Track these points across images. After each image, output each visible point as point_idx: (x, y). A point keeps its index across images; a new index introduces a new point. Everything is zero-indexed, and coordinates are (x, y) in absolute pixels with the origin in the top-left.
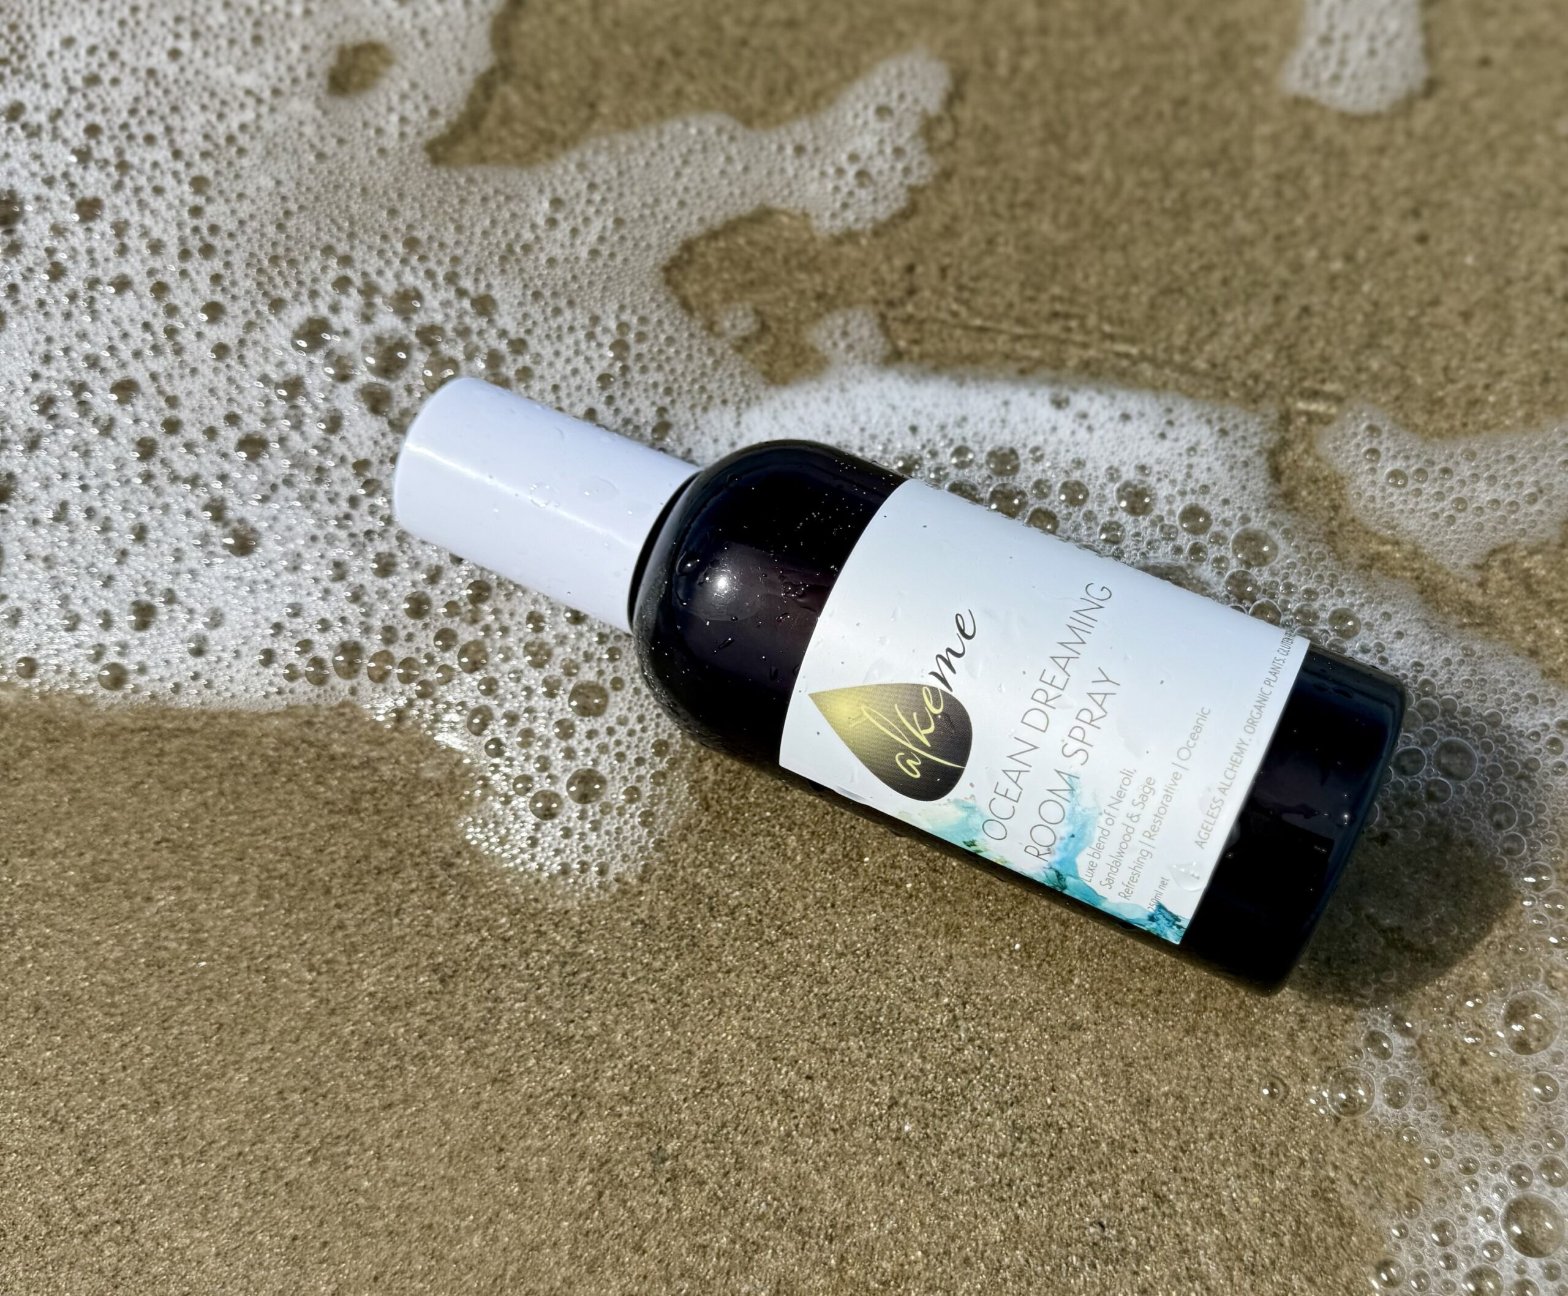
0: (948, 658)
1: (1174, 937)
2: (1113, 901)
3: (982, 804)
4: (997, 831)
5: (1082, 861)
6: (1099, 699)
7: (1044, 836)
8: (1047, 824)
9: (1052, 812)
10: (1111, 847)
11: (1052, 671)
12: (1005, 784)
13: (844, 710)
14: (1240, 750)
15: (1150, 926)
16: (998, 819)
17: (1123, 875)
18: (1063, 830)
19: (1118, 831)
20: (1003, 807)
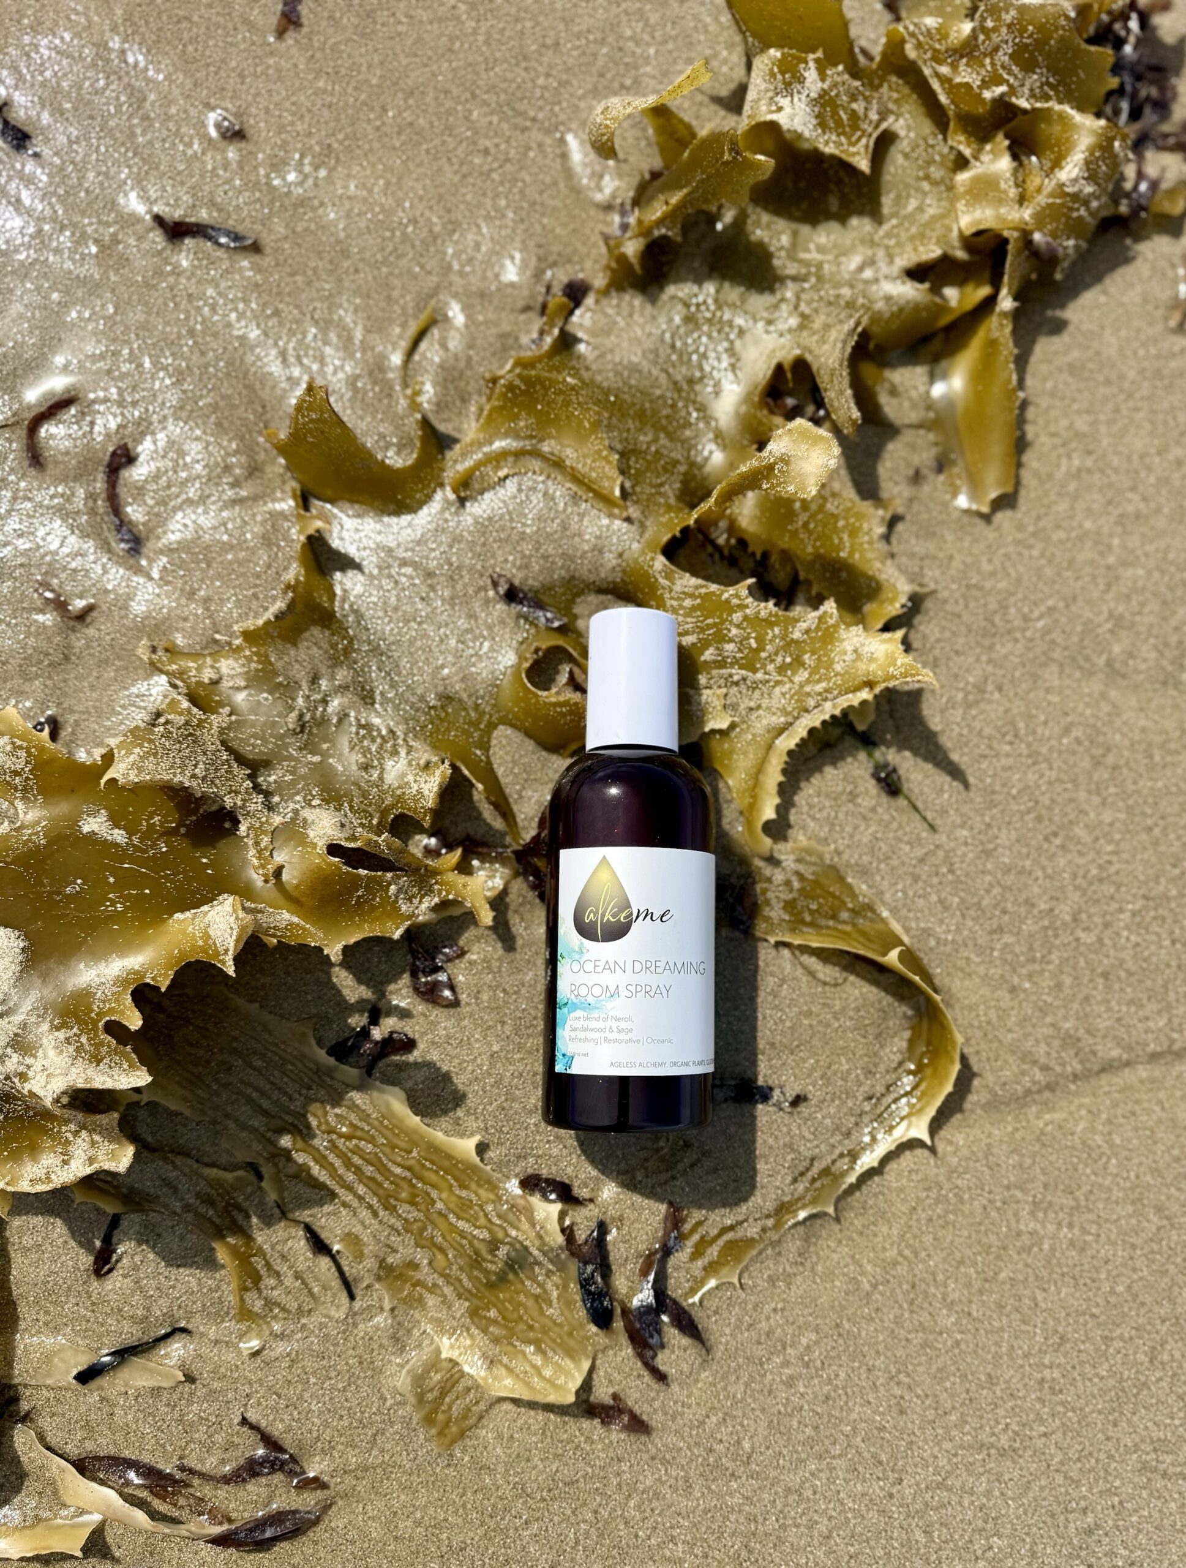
0: (649, 914)
1: (559, 1068)
2: (563, 1035)
3: (586, 957)
4: (576, 967)
5: (579, 1013)
6: (658, 991)
7: (583, 991)
8: (590, 990)
9: (597, 991)
10: (593, 1024)
11: (662, 965)
12: (601, 964)
13: (604, 875)
14: (661, 1065)
15: (559, 1055)
16: (582, 966)
17: (581, 1035)
18: (590, 999)
19: (601, 1024)
20: (589, 967)
